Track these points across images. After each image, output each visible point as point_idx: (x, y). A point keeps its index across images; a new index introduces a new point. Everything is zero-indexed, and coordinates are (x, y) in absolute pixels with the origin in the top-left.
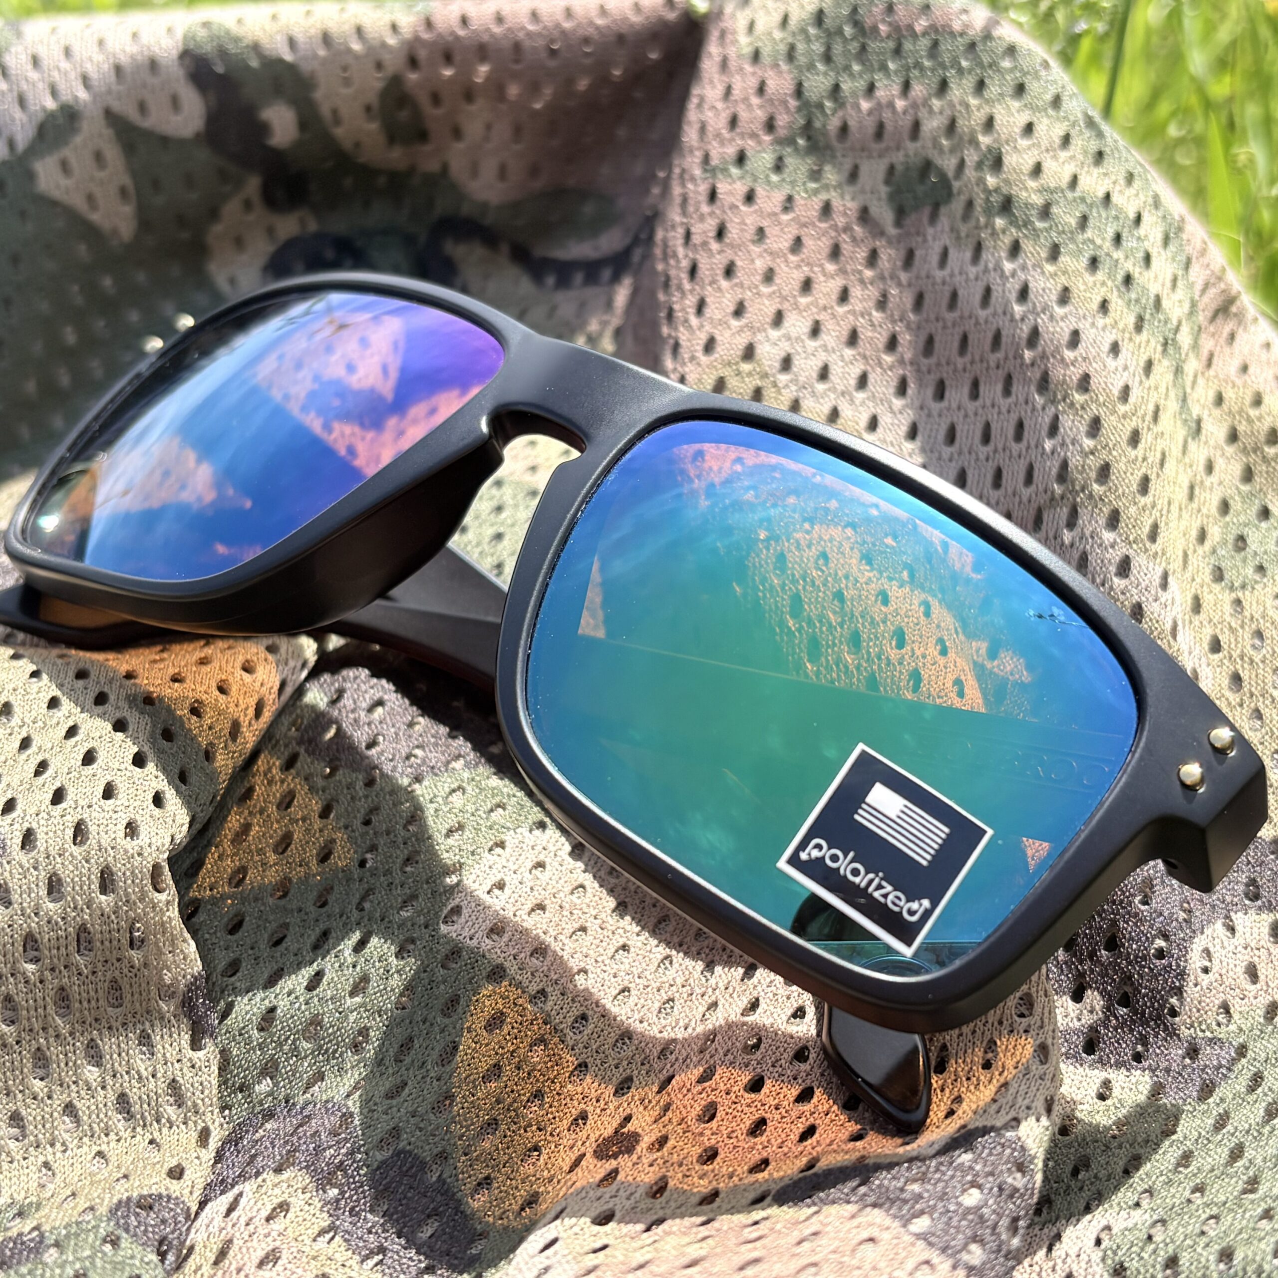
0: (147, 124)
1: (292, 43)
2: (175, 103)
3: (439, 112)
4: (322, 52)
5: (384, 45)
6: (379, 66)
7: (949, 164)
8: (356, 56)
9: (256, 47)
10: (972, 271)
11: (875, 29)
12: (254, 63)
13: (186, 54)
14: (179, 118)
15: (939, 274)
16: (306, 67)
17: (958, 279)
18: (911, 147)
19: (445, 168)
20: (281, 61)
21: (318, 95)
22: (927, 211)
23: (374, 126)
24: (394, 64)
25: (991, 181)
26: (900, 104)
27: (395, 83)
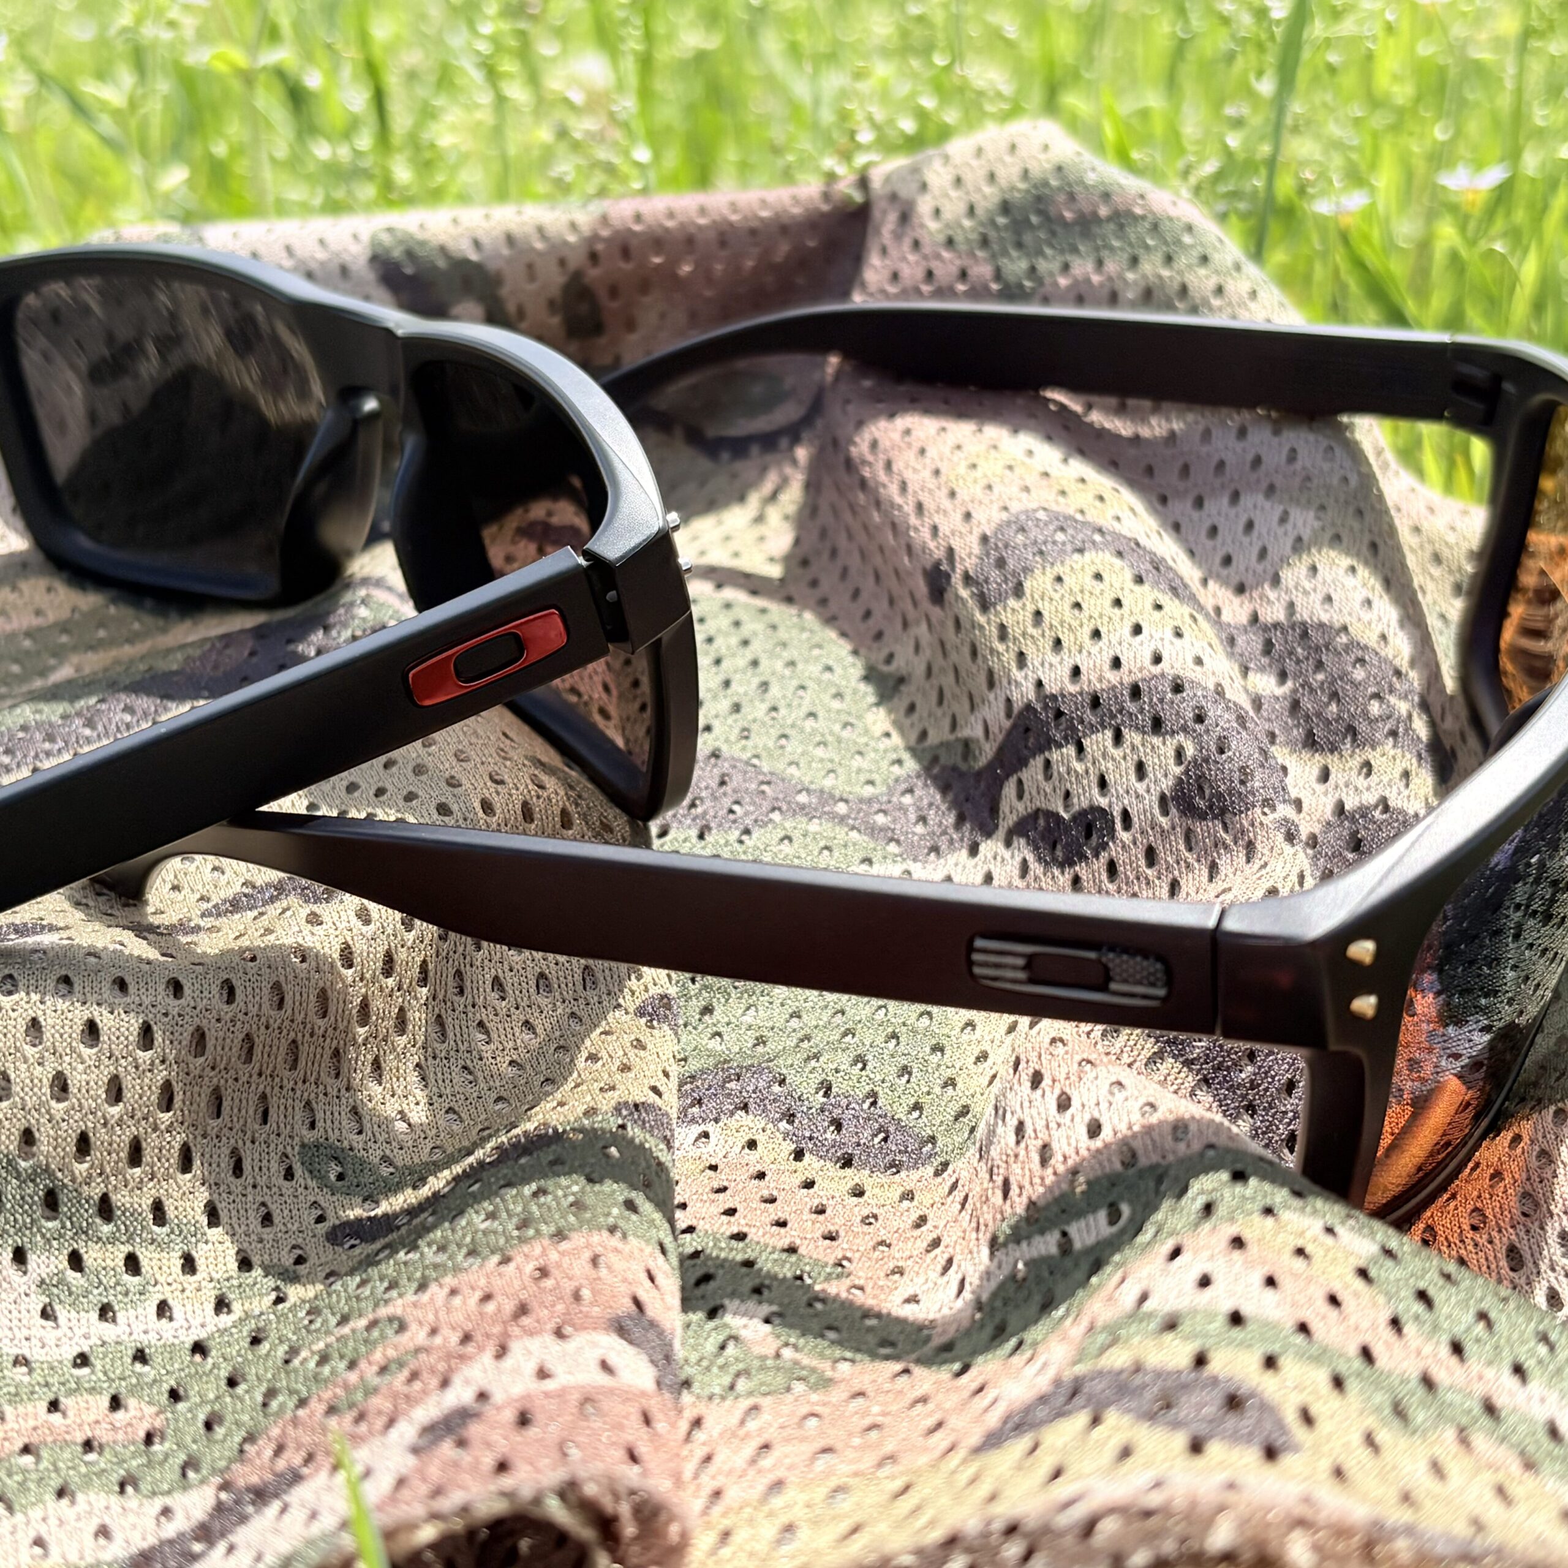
1: (477, 244)
3: (614, 305)
4: (506, 252)
5: (566, 243)
6: (562, 262)
8: (540, 254)
9: (443, 249)
11: (1061, 216)
12: (441, 263)
13: (375, 259)
16: (492, 266)
19: (618, 360)
20: (467, 261)
21: (504, 291)
24: (577, 260)
26: (1096, 278)
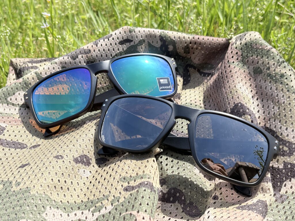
0: (153, 44)
1: (175, 37)
2: (157, 42)
3: (192, 50)
4: (178, 39)
5: (187, 40)
6: (186, 43)
7: (262, 68)
8: (183, 41)
9: (169, 37)
10: (264, 84)
11: (254, 47)
12: (169, 39)
13: (160, 36)
14: (157, 44)
15: (259, 83)
16: (176, 41)
17: (262, 84)
18: (257, 65)
19: (191, 57)
21: (177, 45)
22: (258, 74)
23: (183, 50)
24: (188, 43)
25: (268, 72)
26: (256, 59)
27: (188, 45)
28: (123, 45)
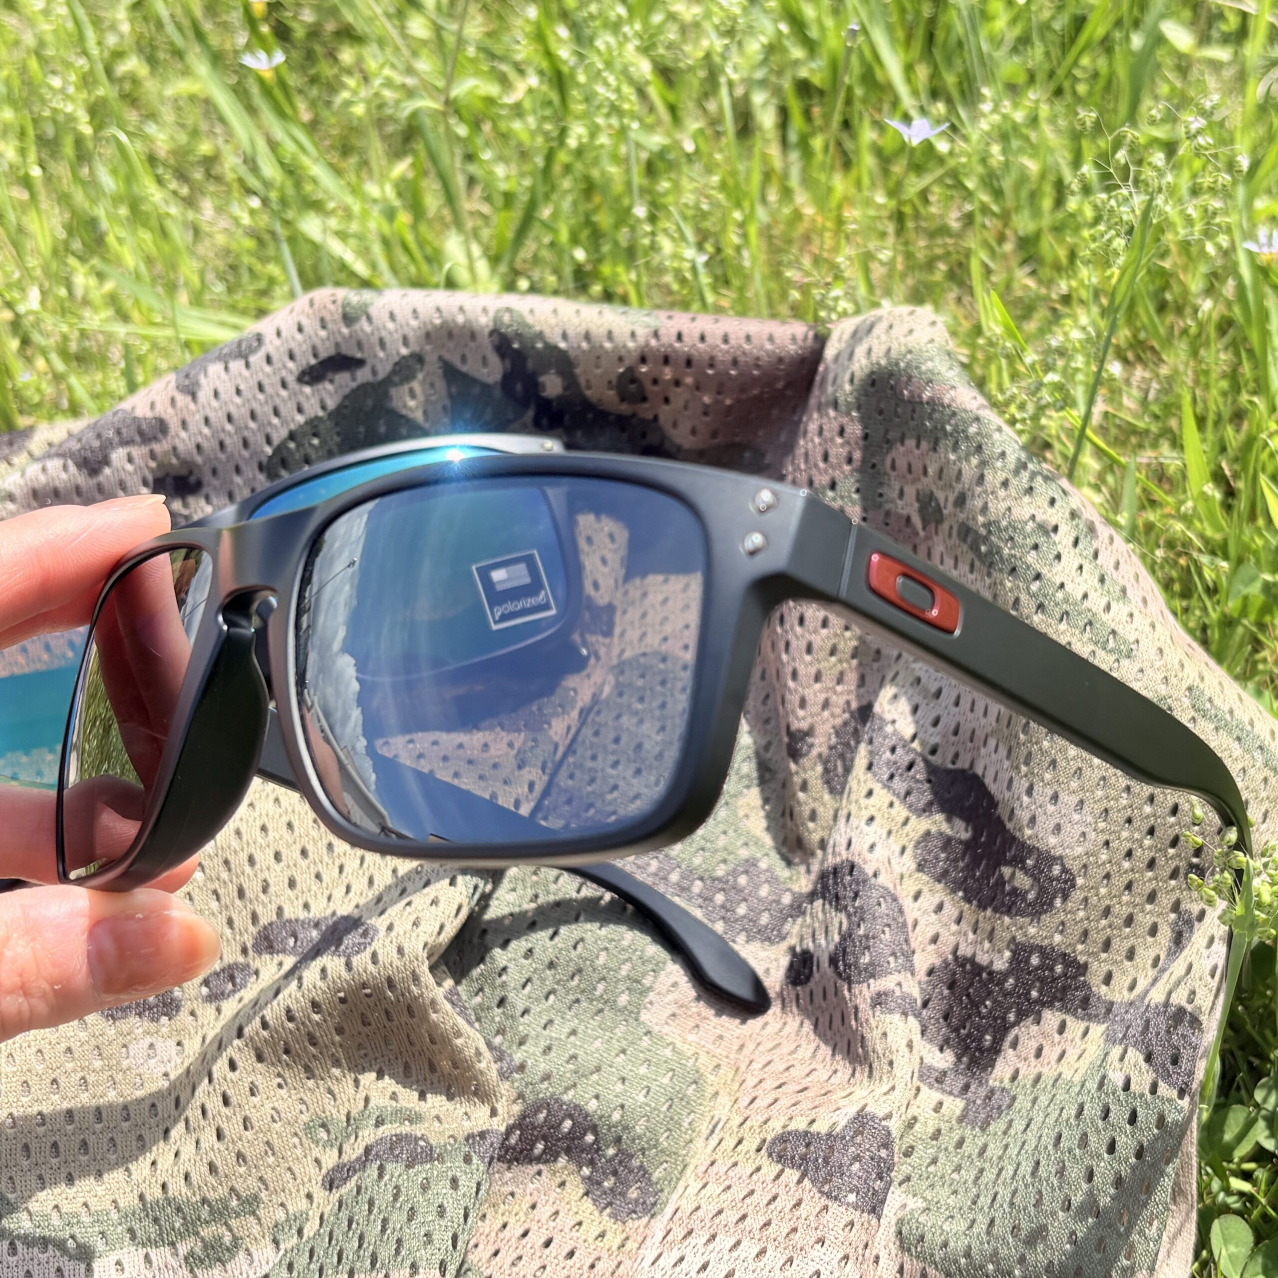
0: (464, 369)
1: (565, 334)
2: (485, 361)
3: (656, 388)
4: (584, 344)
5: (625, 346)
6: (621, 359)
7: (941, 498)
8: (607, 351)
9: (540, 335)
12: (539, 344)
13: (494, 332)
14: (485, 370)
16: (572, 354)
18: (925, 481)
19: (656, 418)
20: (556, 348)
21: (578, 371)
23: (612, 393)
24: (631, 359)
25: (961, 516)
26: (916, 452)
27: (630, 370)
28: (320, 386)
